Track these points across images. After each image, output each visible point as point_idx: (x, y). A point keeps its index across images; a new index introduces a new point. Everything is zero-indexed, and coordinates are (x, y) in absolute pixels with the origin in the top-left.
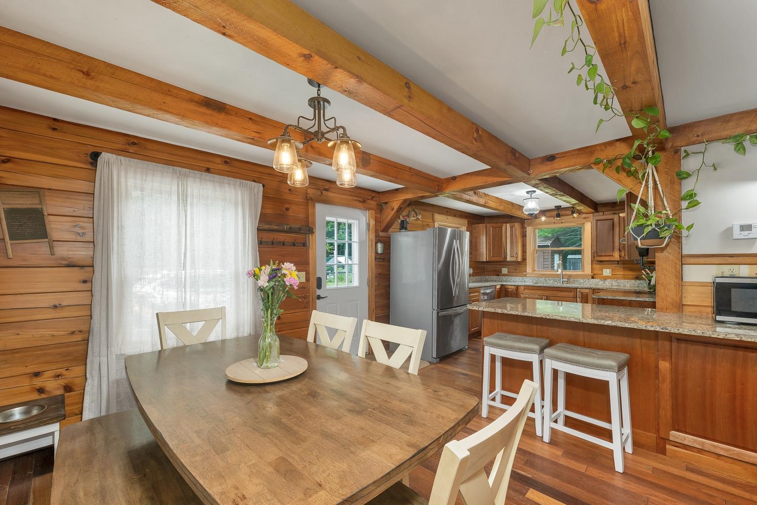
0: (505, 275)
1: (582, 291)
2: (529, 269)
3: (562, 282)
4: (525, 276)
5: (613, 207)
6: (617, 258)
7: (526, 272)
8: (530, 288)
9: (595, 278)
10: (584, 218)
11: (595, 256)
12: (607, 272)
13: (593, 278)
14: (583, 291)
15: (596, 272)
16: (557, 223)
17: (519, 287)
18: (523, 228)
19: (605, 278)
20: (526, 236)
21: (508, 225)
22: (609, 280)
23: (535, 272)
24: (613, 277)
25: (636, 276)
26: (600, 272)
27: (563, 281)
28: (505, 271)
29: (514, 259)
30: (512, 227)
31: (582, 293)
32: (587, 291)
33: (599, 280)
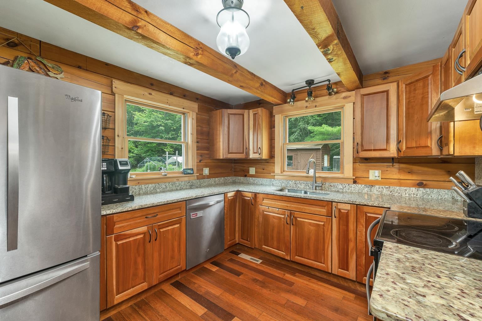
0: (252, 176)
1: (339, 207)
2: (277, 169)
3: (314, 188)
4: (273, 177)
5: (384, 79)
6: (393, 154)
7: (274, 172)
8: (270, 197)
9: (358, 183)
10: (345, 98)
11: (360, 150)
12: (374, 174)
13: (355, 182)
14: (341, 206)
15: (359, 174)
16: (310, 107)
17: (258, 195)
18: (271, 117)
19: (372, 184)
20: (274, 127)
21: (251, 111)
22: (377, 186)
23: (285, 173)
24: (384, 181)
25: (418, 182)
26: (365, 175)
27: (316, 187)
28: (252, 171)
29: (256, 156)
30: (255, 114)
31: (340, 210)
32: (348, 207)
33: (363, 185)
